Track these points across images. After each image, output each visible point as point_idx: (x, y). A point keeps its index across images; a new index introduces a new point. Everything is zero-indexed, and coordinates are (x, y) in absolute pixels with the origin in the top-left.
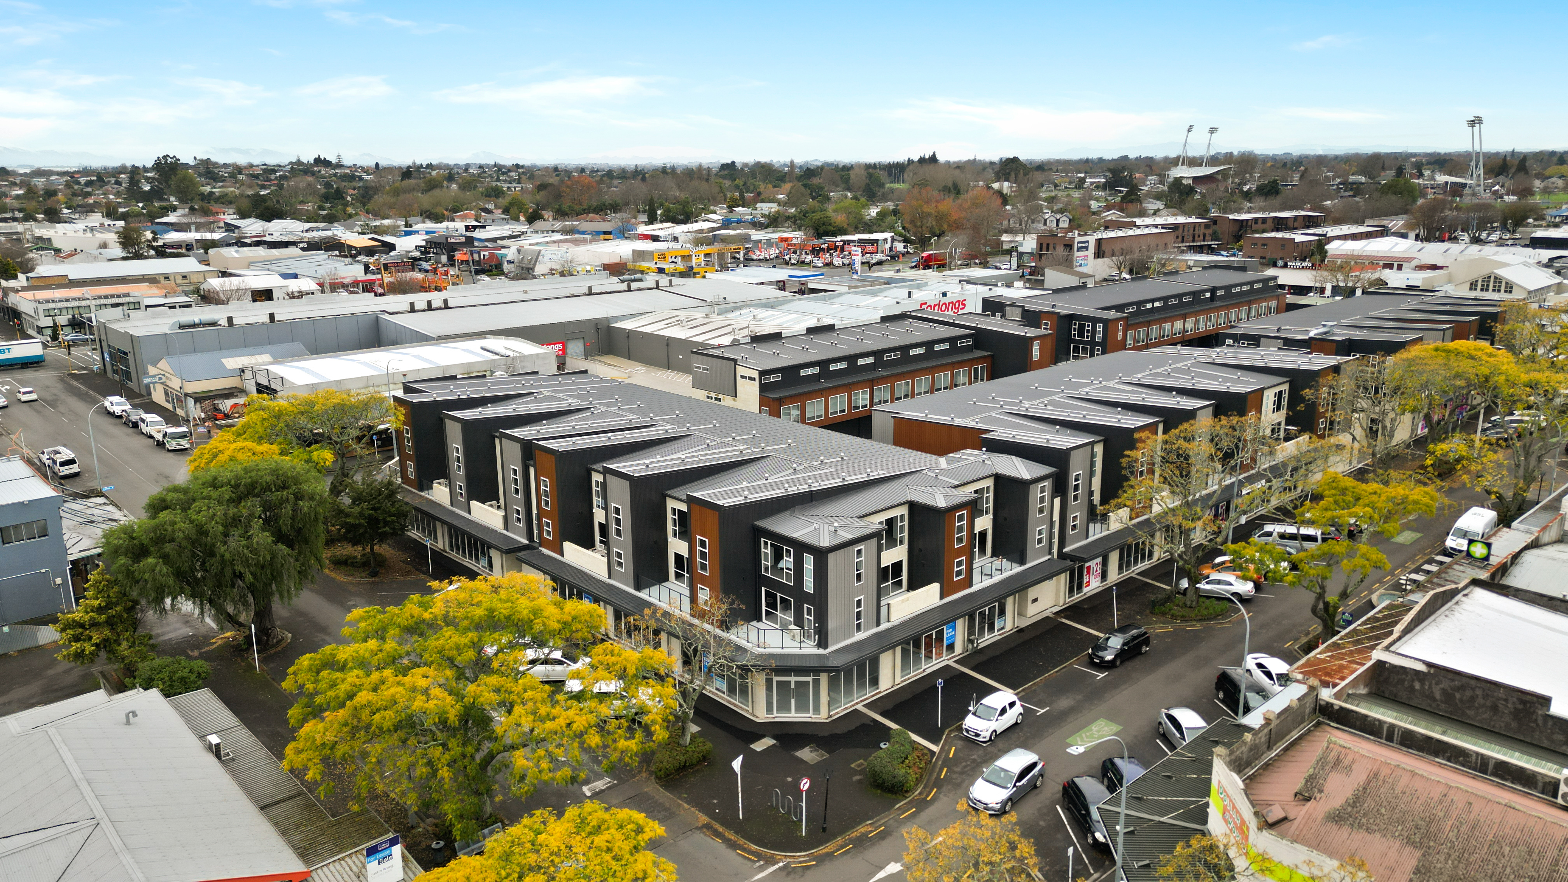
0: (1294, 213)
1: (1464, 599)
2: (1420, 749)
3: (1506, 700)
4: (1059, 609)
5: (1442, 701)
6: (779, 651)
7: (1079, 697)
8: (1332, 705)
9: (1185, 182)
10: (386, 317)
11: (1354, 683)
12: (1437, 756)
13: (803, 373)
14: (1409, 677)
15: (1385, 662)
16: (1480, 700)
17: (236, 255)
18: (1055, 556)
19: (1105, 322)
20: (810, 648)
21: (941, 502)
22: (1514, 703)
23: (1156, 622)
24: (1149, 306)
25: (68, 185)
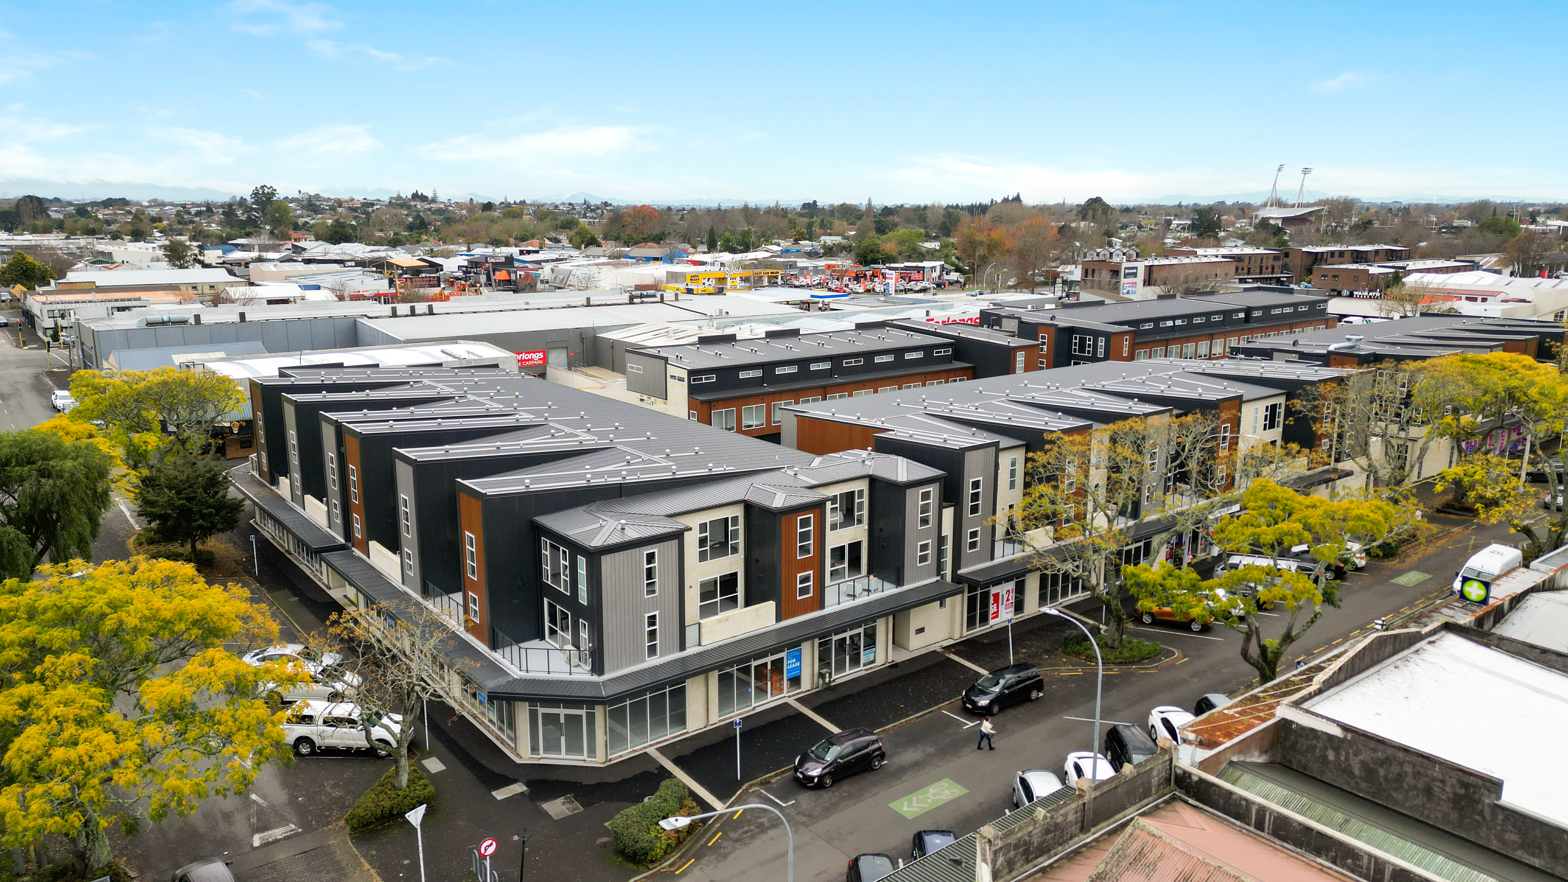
0: (1376, 247)
1: (1428, 647)
2: (1298, 844)
3: (1443, 781)
4: (951, 642)
5: (1361, 778)
6: (544, 676)
7: (930, 750)
8: (1190, 775)
9: (1272, 222)
10: (365, 321)
11: (1243, 747)
12: (1319, 855)
13: (743, 375)
14: (1320, 745)
15: (1292, 722)
16: (1410, 780)
17: (274, 269)
18: (949, 578)
19: (1108, 335)
20: (583, 674)
21: (778, 502)
22: (1453, 786)
23: (1065, 664)
24: (1170, 323)
25: (178, 214)
